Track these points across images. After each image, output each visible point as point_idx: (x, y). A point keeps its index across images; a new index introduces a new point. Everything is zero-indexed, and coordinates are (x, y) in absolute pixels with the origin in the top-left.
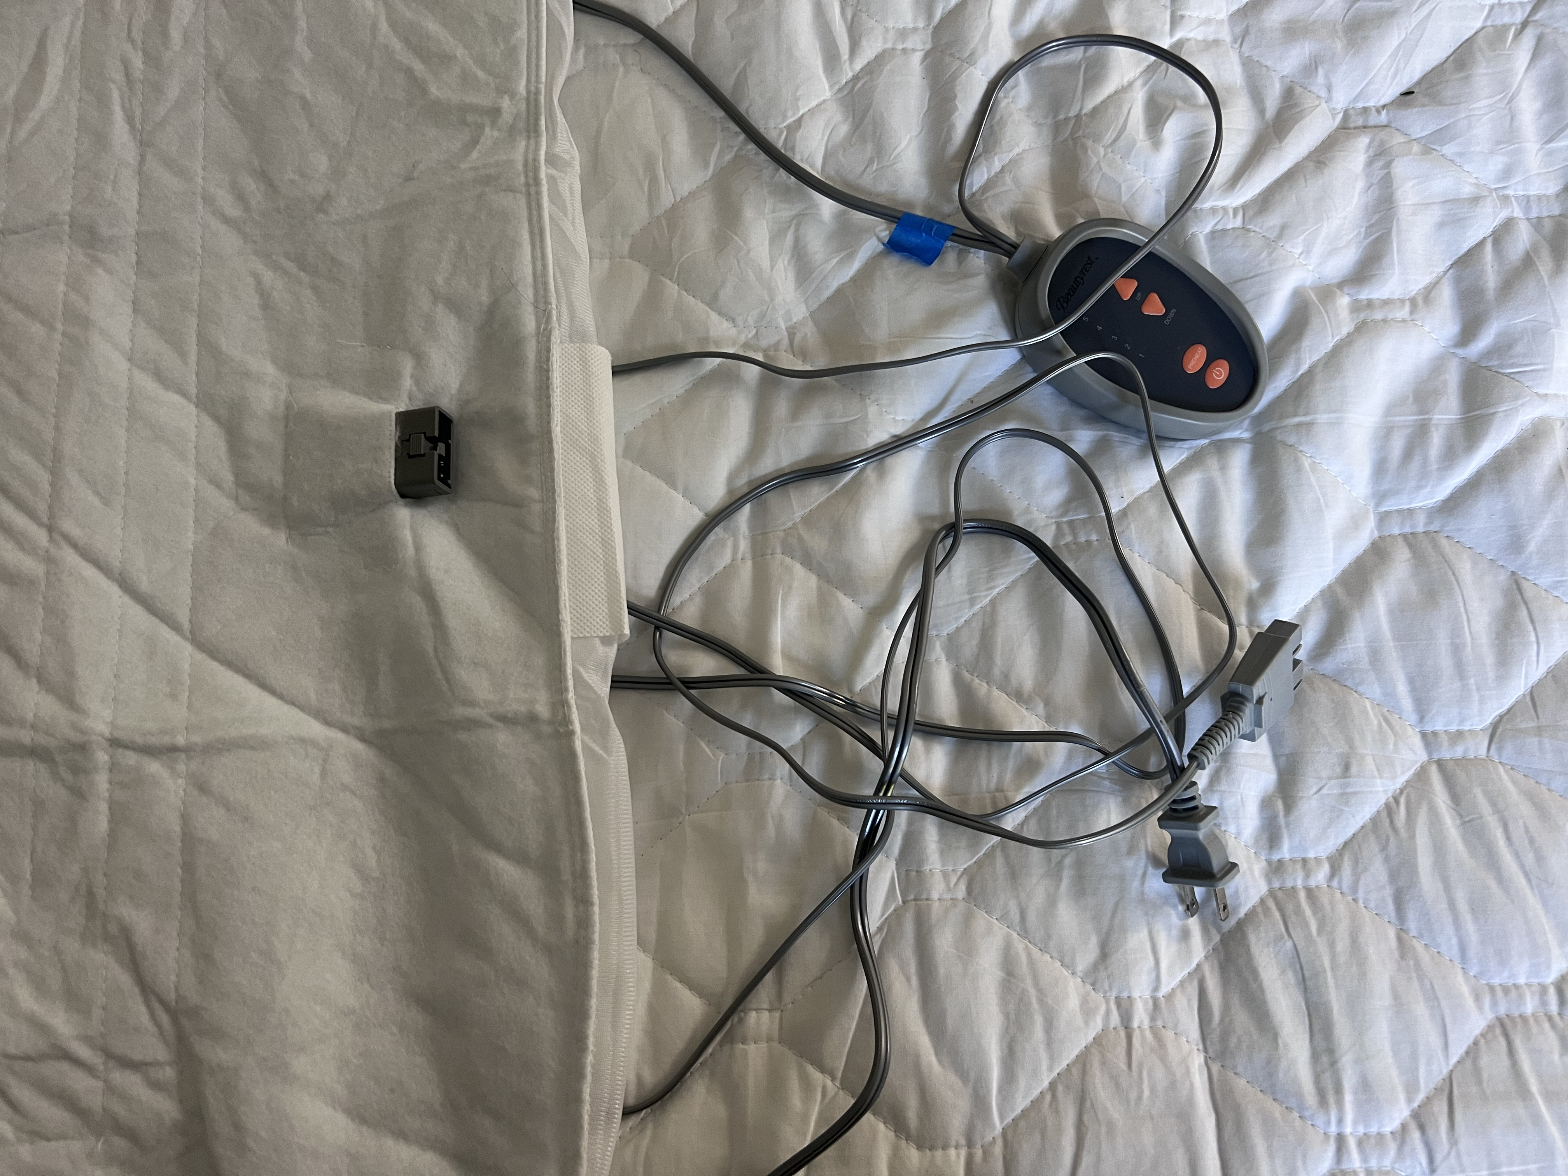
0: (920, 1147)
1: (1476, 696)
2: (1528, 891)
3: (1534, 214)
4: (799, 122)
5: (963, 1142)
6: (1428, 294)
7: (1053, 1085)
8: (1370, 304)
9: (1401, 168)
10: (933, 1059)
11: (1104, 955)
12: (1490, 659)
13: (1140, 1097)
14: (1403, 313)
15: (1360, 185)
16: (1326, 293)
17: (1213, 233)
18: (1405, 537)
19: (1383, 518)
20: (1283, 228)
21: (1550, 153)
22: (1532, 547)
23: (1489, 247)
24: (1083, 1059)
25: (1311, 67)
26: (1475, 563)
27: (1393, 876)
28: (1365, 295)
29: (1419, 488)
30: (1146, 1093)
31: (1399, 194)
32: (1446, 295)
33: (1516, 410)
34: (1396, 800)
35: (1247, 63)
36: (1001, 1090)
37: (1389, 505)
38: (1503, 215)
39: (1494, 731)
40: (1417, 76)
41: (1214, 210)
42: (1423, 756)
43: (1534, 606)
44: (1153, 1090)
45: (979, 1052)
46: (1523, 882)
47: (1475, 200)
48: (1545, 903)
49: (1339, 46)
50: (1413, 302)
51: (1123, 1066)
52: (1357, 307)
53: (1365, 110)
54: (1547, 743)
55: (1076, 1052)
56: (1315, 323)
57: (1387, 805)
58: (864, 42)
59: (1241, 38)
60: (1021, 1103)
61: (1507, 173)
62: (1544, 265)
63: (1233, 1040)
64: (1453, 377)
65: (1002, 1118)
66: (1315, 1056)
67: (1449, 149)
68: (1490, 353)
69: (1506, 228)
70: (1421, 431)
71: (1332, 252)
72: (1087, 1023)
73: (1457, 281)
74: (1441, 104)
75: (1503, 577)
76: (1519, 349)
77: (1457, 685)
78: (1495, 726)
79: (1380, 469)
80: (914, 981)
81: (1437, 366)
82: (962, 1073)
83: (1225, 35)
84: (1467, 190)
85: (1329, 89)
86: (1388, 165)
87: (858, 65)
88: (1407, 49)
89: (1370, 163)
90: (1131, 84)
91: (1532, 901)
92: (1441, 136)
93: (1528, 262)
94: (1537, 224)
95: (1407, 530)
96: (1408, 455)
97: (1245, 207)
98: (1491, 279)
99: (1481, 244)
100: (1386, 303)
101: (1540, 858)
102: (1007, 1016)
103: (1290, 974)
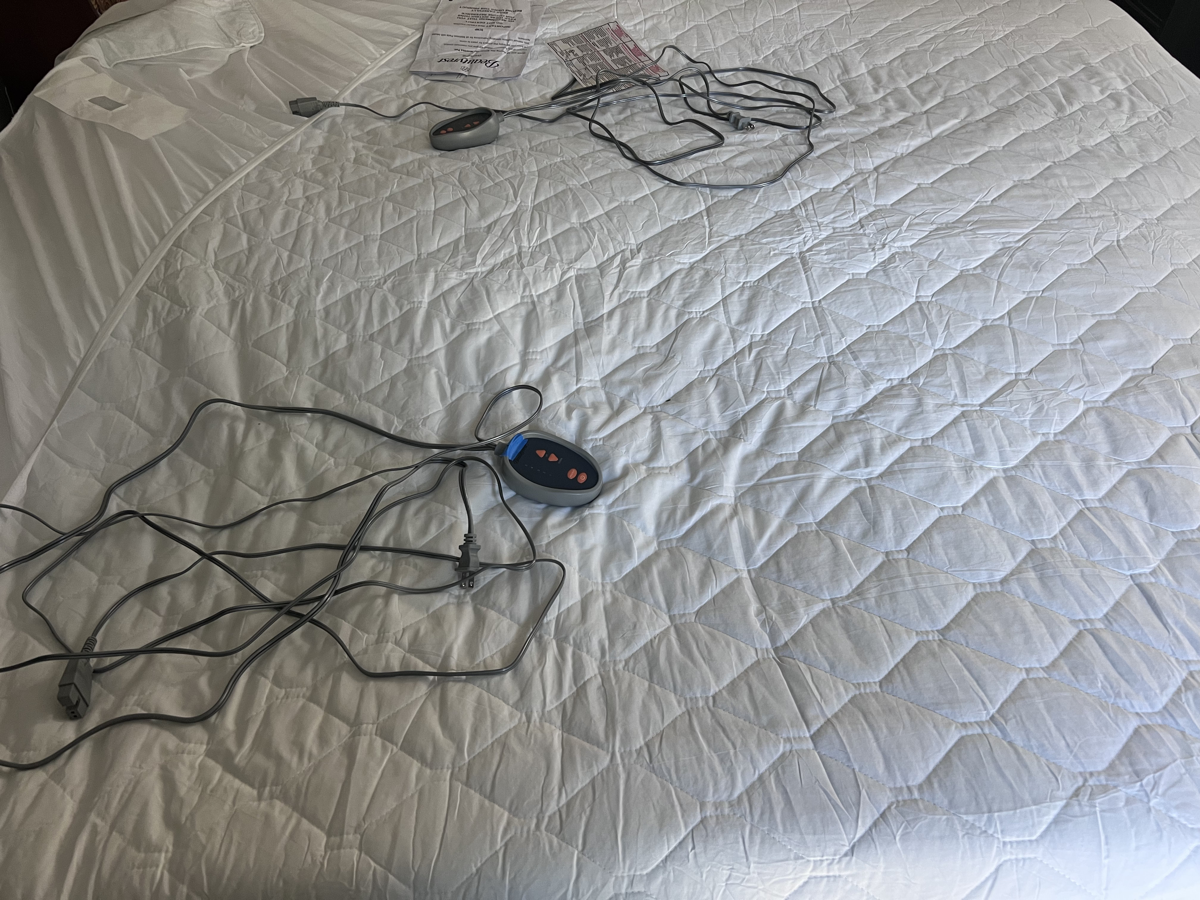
0: (431, 769)
1: (690, 600)
2: (704, 665)
3: (718, 437)
4: (428, 417)
5: (450, 766)
6: (677, 465)
7: (493, 744)
8: (653, 468)
9: (663, 424)
10: (441, 736)
11: (522, 695)
12: (697, 586)
13: (530, 743)
14: (667, 471)
15: (649, 430)
16: (636, 465)
17: (593, 447)
18: (668, 549)
19: (659, 544)
20: (618, 444)
21: (723, 417)
22: (715, 547)
23: (700, 449)
24: (507, 735)
25: (630, 394)
26: (694, 555)
27: (649, 664)
28: (651, 466)
29: (673, 530)
30: (532, 741)
31: (663, 432)
32: (685, 466)
33: (709, 500)
34: (655, 638)
35: (607, 394)
36: (469, 745)
37: (662, 538)
38: (706, 438)
39: (698, 613)
40: (672, 394)
41: (592, 440)
42: (670, 624)
43: (715, 567)
44: (535, 741)
45: (461, 732)
46: (702, 661)
47: (694, 433)
48: (710, 668)
49: (640, 386)
50: (671, 468)
51: (524, 733)
52: (648, 469)
53: (653, 407)
54: (717, 613)
55: (505, 731)
56: (631, 474)
57: (651, 640)
58: (456, 391)
59: (604, 386)
60: (478, 750)
61: (707, 424)
62: (719, 453)
63: (574, 723)
64: (687, 493)
65: (469, 756)
66: (607, 725)
67: (683, 417)
68: (700, 483)
69: (708, 441)
70: (673, 511)
71: (638, 451)
72: (511, 720)
73: (689, 461)
74: (680, 402)
75: (705, 559)
76: (711, 480)
77: (683, 596)
78: (698, 611)
79: (658, 526)
80: (438, 708)
81: (681, 489)
82: (452, 738)
83: (599, 385)
84: (691, 430)
85: (638, 400)
86: (659, 423)
87: (454, 398)
88: (667, 386)
89: (652, 424)
90: (560, 401)
91: (705, 668)
92: (680, 413)
93: (714, 451)
94: (719, 440)
95: (669, 546)
96: (668, 519)
97: (604, 438)
98: (700, 458)
99: (698, 448)
100: (660, 468)
101: (710, 652)
102: (475, 718)
103: (602, 700)
